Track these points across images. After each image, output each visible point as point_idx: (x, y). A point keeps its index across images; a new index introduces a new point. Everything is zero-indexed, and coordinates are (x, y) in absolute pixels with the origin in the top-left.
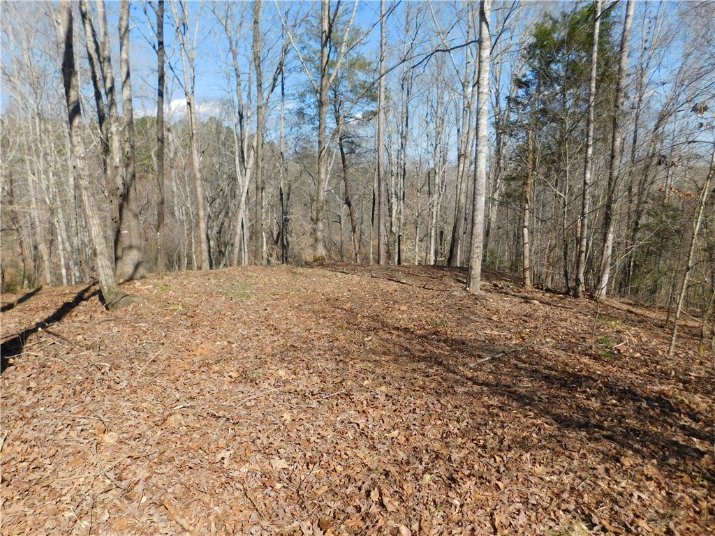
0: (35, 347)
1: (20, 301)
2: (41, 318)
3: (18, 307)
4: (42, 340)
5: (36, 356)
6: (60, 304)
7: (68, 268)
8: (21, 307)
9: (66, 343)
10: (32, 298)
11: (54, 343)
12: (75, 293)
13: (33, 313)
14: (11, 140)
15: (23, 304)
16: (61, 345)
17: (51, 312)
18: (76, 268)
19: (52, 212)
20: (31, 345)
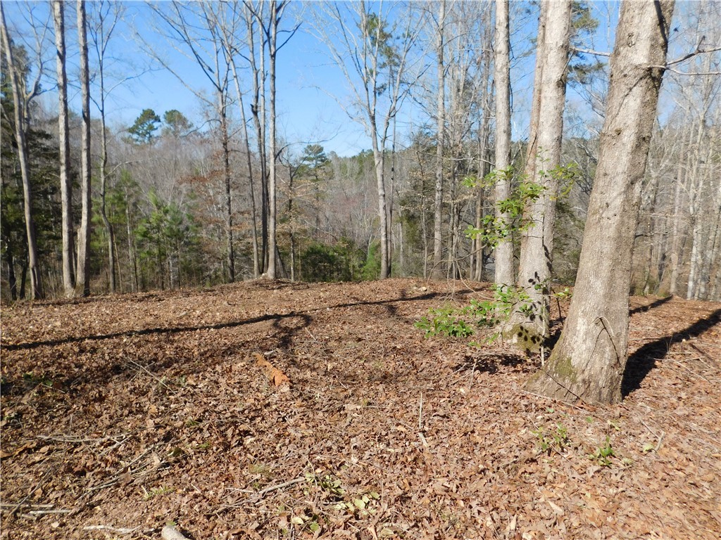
0: (678, 357)
1: (654, 305)
2: (676, 328)
3: (651, 311)
4: (687, 352)
5: (679, 367)
6: (696, 319)
7: (695, 282)
8: (654, 312)
9: (712, 363)
10: (663, 306)
11: (698, 360)
12: (709, 311)
13: (668, 321)
14: (666, 151)
15: (656, 309)
16: (705, 363)
17: (687, 325)
18: (703, 283)
19: (693, 221)
20: (674, 353)
